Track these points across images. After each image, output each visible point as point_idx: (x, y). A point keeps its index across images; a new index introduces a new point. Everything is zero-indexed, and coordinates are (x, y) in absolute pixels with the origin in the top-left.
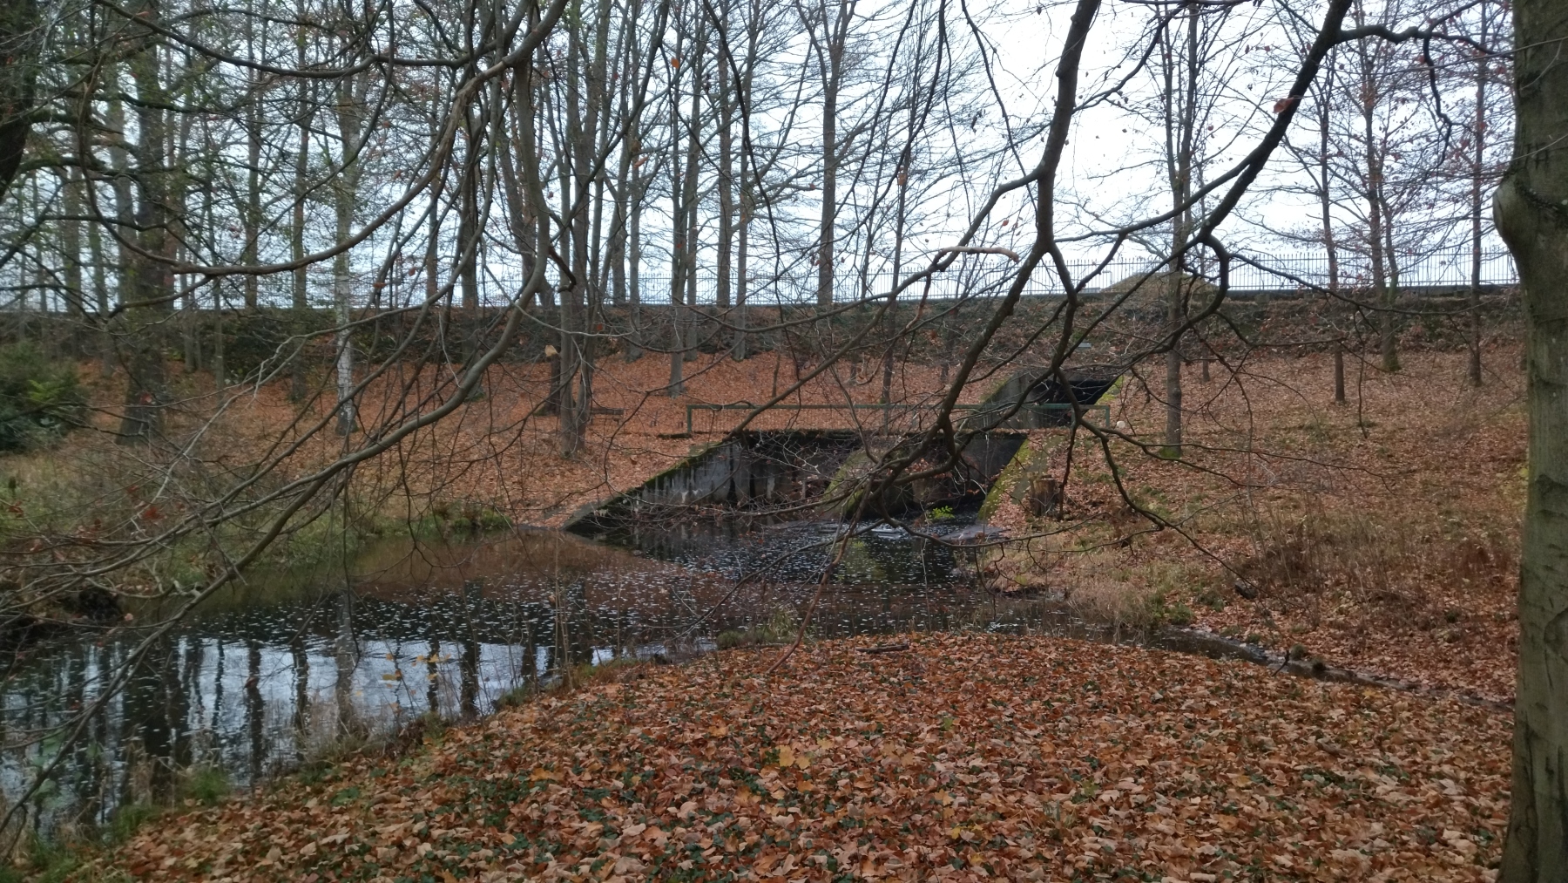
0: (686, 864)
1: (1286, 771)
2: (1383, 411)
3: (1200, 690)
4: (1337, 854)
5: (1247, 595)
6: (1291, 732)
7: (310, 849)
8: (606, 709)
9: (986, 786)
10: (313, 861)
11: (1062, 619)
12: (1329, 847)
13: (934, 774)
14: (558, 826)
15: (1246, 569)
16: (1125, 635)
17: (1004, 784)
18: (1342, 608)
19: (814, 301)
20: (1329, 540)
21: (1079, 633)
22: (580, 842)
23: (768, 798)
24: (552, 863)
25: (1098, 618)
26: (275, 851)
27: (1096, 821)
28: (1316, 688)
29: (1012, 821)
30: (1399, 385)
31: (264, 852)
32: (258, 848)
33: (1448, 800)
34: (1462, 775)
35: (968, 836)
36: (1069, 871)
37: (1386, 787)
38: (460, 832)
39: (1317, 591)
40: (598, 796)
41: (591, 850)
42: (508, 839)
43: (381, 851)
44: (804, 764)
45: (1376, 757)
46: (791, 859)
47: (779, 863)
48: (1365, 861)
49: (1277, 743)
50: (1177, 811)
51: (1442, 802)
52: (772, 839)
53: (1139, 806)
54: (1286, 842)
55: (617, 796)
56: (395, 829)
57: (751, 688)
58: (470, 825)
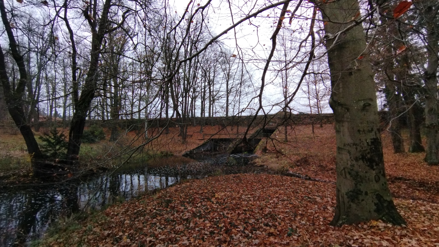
0: (198, 214)
1: (301, 196)
2: (320, 134)
3: (289, 183)
4: (309, 211)
5: (298, 166)
6: (303, 190)
7: (135, 211)
8: (187, 187)
9: (250, 200)
10: (136, 213)
11: (267, 171)
12: (308, 210)
13: (242, 198)
14: (177, 207)
15: (298, 162)
16: (277, 173)
17: (254, 200)
18: (313, 168)
19: (225, 116)
20: (311, 156)
21: (270, 173)
22: (181, 210)
23: (213, 203)
24: (176, 214)
25: (273, 171)
26: (130, 211)
27: (269, 206)
28: (308, 182)
29: (254, 206)
30: (322, 130)
31: (128, 212)
32: (127, 211)
33: (329, 201)
34: (331, 197)
35: (247, 209)
36: (263, 215)
37: (318, 199)
38: (161, 208)
39: (309, 165)
40: (184, 202)
41: (182, 212)
42: (169, 210)
43: (147, 211)
44: (220, 197)
45: (317, 194)
46: (216, 213)
47: (214, 214)
48: (314, 212)
49: (300, 191)
50: (283, 204)
51: (327, 202)
52: (213, 210)
53: (276, 203)
54: (301, 209)
55: (187, 202)
56: (150, 208)
57: (212, 183)
58: (162, 207)
